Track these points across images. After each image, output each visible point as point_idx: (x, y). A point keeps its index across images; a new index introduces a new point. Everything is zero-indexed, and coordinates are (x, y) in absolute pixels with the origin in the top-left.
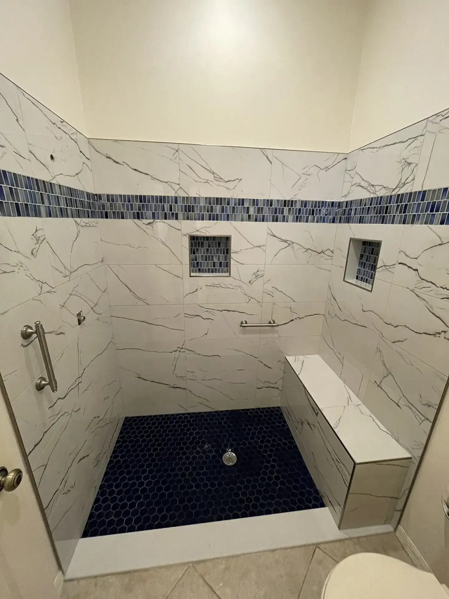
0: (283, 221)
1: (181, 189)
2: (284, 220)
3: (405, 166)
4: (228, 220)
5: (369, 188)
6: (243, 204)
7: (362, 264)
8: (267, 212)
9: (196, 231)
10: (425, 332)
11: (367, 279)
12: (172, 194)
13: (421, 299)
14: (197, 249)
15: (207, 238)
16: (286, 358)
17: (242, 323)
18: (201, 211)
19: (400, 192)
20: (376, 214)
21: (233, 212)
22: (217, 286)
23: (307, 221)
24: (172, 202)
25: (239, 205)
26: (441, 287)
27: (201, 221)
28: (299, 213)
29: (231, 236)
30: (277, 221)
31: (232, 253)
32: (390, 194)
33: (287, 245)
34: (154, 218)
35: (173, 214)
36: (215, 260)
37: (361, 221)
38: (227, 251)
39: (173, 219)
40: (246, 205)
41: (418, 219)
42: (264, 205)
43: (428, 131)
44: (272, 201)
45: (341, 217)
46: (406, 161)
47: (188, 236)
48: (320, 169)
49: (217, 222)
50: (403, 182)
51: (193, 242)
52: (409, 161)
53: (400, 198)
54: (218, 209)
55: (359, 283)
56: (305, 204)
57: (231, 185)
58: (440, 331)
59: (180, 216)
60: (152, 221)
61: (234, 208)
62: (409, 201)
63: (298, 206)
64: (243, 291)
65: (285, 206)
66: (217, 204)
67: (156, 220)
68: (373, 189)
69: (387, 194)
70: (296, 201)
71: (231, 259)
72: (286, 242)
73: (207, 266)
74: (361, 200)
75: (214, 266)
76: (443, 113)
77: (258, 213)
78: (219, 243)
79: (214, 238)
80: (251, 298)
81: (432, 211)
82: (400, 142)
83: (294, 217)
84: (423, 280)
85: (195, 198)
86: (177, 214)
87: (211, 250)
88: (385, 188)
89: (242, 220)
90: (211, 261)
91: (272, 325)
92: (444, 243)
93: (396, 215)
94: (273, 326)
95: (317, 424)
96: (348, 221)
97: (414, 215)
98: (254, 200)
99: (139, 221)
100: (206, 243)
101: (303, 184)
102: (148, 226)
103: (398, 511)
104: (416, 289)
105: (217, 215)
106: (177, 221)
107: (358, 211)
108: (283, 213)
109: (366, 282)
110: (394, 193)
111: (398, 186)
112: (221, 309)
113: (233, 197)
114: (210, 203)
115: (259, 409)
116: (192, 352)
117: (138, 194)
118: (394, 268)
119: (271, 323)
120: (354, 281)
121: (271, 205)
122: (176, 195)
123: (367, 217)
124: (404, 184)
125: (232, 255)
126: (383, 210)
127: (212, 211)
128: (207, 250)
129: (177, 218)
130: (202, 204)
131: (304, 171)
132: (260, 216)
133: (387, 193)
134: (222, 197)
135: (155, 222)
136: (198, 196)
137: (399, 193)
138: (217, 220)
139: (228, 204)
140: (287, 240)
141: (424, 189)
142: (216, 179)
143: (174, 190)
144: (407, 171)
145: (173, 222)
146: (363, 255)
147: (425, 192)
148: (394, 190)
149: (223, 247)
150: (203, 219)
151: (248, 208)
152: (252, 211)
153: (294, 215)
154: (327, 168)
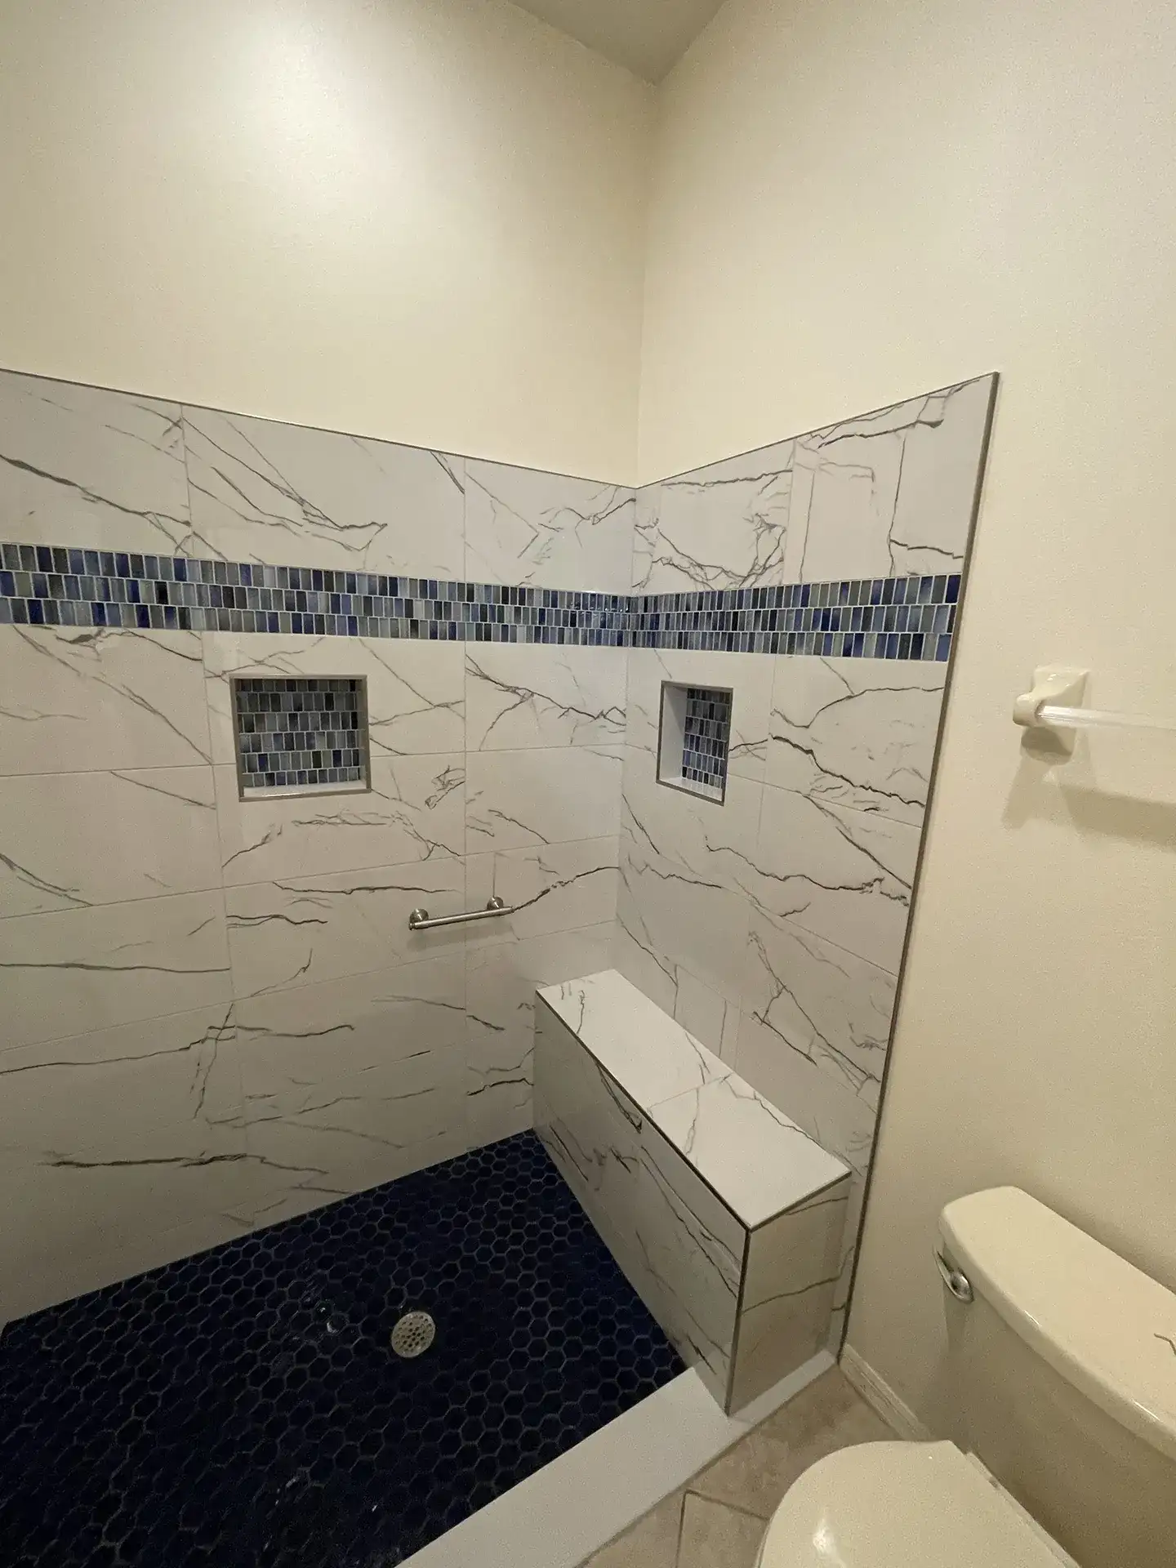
0: (505, 639)
1: (197, 539)
2: (507, 635)
3: (761, 529)
4: (353, 632)
5: (692, 571)
6: (394, 592)
7: (692, 741)
8: (460, 615)
9: (252, 663)
10: (842, 885)
11: (706, 775)
12: (163, 549)
13: (827, 814)
14: (260, 718)
15: (291, 684)
16: (538, 994)
17: (413, 919)
18: (266, 605)
19: (759, 585)
20: (714, 628)
21: (368, 611)
22: (333, 820)
23: (561, 641)
24: (166, 575)
25: (383, 592)
26: (861, 786)
27: (268, 635)
28: (542, 621)
29: (366, 676)
30: (488, 639)
31: (372, 724)
32: (738, 586)
33: (517, 699)
34: (99, 619)
35: (170, 611)
36: (320, 746)
37: (683, 643)
38: (356, 720)
39: (170, 626)
40: (404, 594)
41: (801, 644)
42: (451, 597)
43: (798, 464)
44: (471, 587)
45: (635, 633)
46: (763, 521)
47: (225, 677)
48: (580, 519)
49: (321, 639)
50: (761, 562)
51: (244, 695)
52: (768, 520)
53: (759, 596)
54: (320, 601)
55: (692, 785)
56: (553, 597)
57: (356, 538)
58: (870, 880)
59: (198, 616)
60: (93, 630)
61: (368, 600)
62: (778, 605)
63: (538, 603)
64: (410, 829)
65: (505, 601)
66: (318, 587)
67: (108, 630)
68: (702, 573)
69: (732, 587)
70: (531, 591)
71: (370, 741)
72: (514, 692)
73: (296, 765)
74: (678, 596)
75: (317, 764)
76: (824, 433)
77: (438, 615)
78: (329, 698)
79: (312, 684)
80: (436, 847)
81: (825, 628)
82: (746, 479)
83: (529, 629)
84: (826, 772)
85: (245, 568)
86: (184, 614)
87: (305, 717)
88: (726, 572)
89: (395, 635)
90: (306, 750)
91: (495, 910)
92: (856, 694)
93: (756, 632)
94: (499, 915)
95: (641, 1155)
96: (653, 641)
97: (792, 635)
98: (424, 582)
99: (40, 630)
100: (287, 697)
101: (544, 551)
102: (76, 648)
103: (838, 1309)
104: (815, 794)
105: (320, 618)
106: (184, 632)
107: (674, 621)
108: (501, 620)
109: (706, 782)
110: (746, 586)
111: (754, 571)
112: (348, 888)
113: (364, 571)
114: (295, 585)
115: (477, 1152)
116: (260, 1032)
117: (34, 542)
118: (764, 748)
119: (495, 908)
120: (678, 780)
121: (471, 598)
122: (180, 555)
123: (696, 635)
124: (765, 568)
125: (372, 731)
126: (728, 621)
127: (302, 607)
128: (293, 717)
129: (185, 625)
130: (270, 584)
131: (544, 519)
132: (443, 624)
133: (731, 583)
134: (331, 569)
135: (104, 635)
136: (256, 562)
137: (756, 586)
138: (321, 631)
139: (352, 589)
140: (518, 688)
141: (806, 582)
142: (310, 517)
143: (172, 538)
144: (767, 543)
145: (172, 636)
146: (691, 719)
147: (807, 587)
148: (745, 579)
149: (340, 707)
150: (274, 629)
151: (409, 603)
152: (420, 611)
153: (530, 624)
154: (596, 519)
